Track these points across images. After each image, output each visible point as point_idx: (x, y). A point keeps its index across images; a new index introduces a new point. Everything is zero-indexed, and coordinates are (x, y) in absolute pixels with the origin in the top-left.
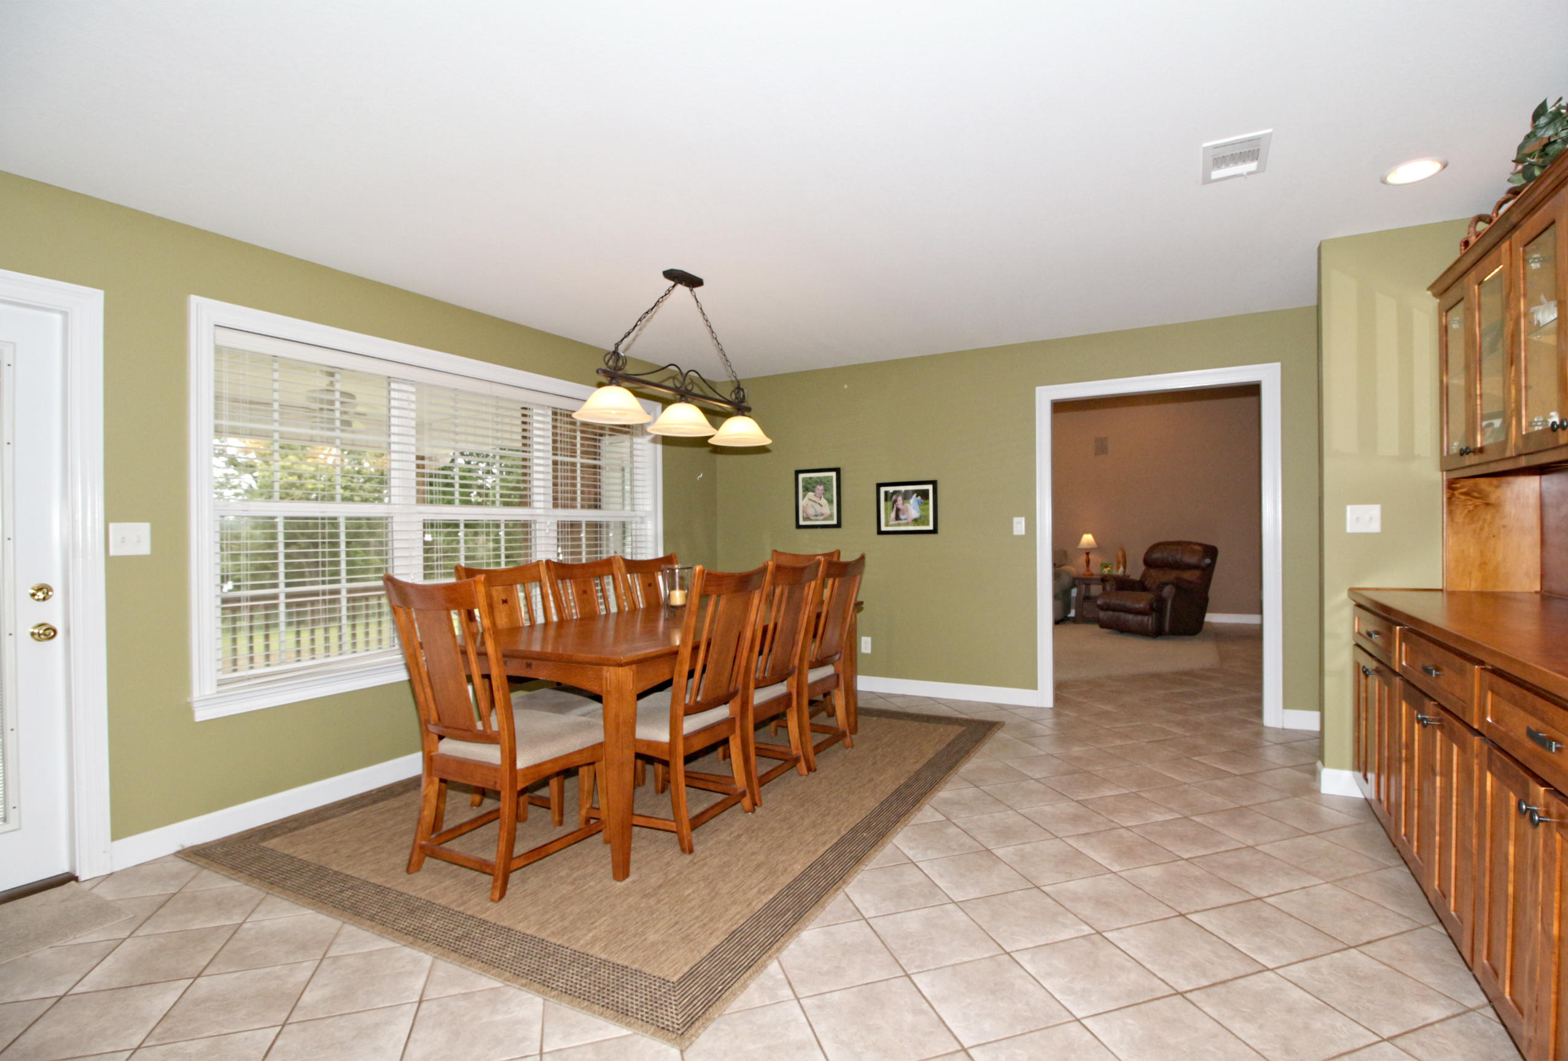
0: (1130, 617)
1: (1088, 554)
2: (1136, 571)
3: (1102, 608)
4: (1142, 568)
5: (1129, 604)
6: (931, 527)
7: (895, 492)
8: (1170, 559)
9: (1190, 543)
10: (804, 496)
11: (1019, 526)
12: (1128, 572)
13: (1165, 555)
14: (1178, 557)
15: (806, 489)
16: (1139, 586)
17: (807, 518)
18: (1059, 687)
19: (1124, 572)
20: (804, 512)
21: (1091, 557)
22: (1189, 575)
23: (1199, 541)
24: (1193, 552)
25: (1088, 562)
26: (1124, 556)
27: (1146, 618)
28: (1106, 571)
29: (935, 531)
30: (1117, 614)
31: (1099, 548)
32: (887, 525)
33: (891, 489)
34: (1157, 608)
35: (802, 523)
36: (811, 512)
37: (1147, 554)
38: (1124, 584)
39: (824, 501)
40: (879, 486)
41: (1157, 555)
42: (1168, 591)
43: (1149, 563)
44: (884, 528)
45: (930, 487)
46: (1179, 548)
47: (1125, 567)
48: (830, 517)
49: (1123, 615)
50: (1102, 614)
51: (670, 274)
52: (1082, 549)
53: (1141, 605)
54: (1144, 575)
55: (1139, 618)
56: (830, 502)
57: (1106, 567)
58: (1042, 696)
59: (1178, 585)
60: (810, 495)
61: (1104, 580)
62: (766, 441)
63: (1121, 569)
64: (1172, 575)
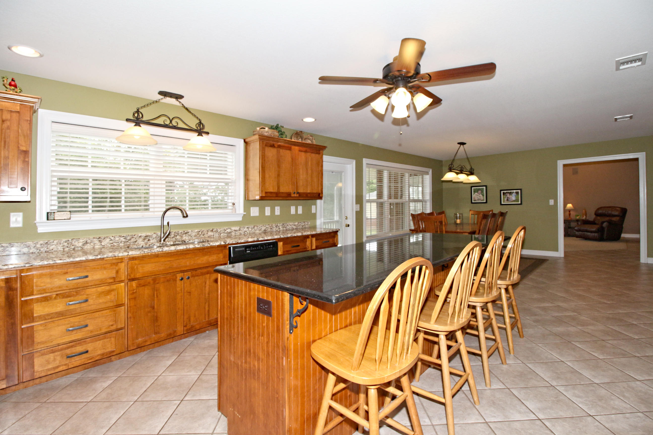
0: (589, 234)
1: (570, 211)
2: (591, 217)
3: (577, 231)
4: (594, 216)
5: (588, 229)
6: (520, 203)
7: (506, 193)
8: (606, 213)
9: (615, 207)
10: (474, 194)
11: (552, 202)
12: (587, 218)
13: (604, 212)
14: (610, 212)
15: (474, 192)
16: (592, 223)
17: (475, 200)
18: (565, 252)
19: (586, 218)
20: (474, 198)
21: (571, 212)
22: (614, 219)
23: (619, 206)
24: (617, 210)
25: (570, 214)
26: (586, 212)
27: (596, 234)
28: (578, 218)
29: (521, 204)
30: (583, 233)
31: (575, 209)
32: (504, 202)
33: (505, 192)
34: (601, 230)
35: (473, 202)
36: (476, 199)
37: (596, 211)
38: (586, 222)
39: (481, 195)
40: (501, 191)
41: (600, 211)
42: (605, 225)
43: (597, 214)
44: (502, 203)
45: (519, 191)
46: (610, 209)
47: (586, 216)
48: (483, 200)
49: (586, 233)
50: (577, 233)
51: (458, 143)
52: (567, 210)
53: (594, 229)
54: (595, 219)
55: (593, 234)
56: (483, 195)
57: (578, 216)
58: (560, 253)
59: (610, 222)
60: (476, 193)
61: (577, 221)
62: (480, 181)
63: (585, 217)
64: (607, 219)
